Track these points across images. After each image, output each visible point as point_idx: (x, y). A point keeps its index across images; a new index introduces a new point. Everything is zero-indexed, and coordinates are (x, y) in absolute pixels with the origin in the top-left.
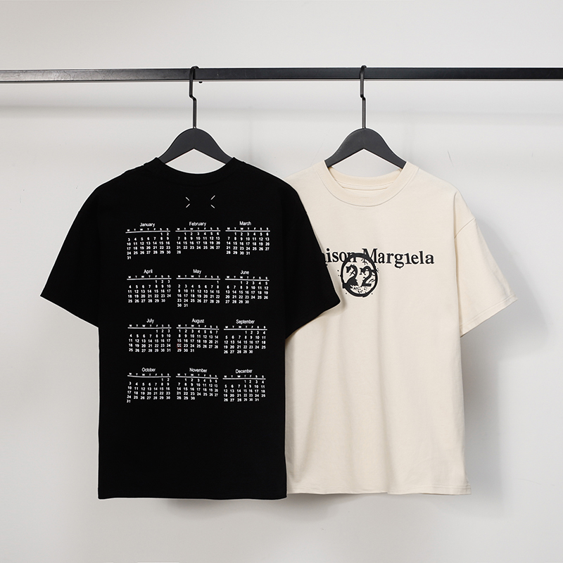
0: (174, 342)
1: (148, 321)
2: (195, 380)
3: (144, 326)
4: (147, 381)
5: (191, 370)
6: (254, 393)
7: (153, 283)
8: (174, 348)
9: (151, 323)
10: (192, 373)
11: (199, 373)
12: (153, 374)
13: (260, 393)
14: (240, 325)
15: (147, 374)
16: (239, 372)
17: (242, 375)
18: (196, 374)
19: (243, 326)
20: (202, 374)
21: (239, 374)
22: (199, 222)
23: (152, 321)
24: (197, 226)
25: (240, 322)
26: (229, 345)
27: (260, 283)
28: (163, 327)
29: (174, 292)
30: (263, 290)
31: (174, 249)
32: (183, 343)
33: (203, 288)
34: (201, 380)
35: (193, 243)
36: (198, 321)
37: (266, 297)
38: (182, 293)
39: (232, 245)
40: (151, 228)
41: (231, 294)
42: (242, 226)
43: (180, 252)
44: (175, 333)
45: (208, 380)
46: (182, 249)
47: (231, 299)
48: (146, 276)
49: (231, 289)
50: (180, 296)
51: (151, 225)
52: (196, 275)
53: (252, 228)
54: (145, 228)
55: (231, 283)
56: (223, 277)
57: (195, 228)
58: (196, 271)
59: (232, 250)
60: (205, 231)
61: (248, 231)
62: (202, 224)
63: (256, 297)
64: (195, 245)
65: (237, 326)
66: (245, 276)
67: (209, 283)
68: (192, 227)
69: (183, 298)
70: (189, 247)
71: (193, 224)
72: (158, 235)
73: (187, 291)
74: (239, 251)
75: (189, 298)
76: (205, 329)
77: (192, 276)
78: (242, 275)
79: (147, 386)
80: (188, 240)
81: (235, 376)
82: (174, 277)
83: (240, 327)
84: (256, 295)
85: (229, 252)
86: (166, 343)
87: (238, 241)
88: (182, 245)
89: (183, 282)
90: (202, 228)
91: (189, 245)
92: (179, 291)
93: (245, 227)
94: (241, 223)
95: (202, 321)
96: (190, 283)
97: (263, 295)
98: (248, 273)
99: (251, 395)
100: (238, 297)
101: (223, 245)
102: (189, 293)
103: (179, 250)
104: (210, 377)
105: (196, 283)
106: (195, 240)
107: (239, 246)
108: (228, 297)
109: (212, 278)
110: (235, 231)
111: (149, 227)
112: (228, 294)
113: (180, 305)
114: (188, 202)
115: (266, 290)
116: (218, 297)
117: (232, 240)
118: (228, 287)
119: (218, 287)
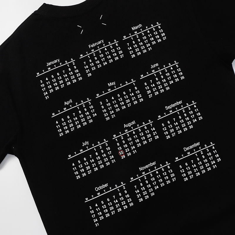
0: (115, 152)
1: (84, 144)
2: (148, 177)
3: (81, 150)
4: (104, 198)
5: (141, 169)
6: (209, 161)
7: (76, 110)
8: (117, 157)
9: (87, 145)
10: (143, 171)
11: (149, 168)
12: (107, 189)
13: (215, 159)
14: (170, 110)
15: (101, 191)
16: (187, 149)
17: (191, 151)
18: (146, 171)
19: (173, 109)
20: (152, 168)
21: (188, 151)
22: (97, 42)
23: (87, 143)
24: (97, 46)
25: (169, 107)
26: (168, 130)
27: (172, 68)
28: (99, 144)
29: (98, 110)
30: (177, 73)
31: (84, 74)
32: (124, 149)
33: (122, 96)
34: (154, 174)
35: (98, 62)
36: (129, 125)
37: (183, 78)
38: (106, 107)
39: (134, 49)
40: (57, 64)
41: (151, 89)
42: (135, 30)
43: (90, 74)
44: (113, 144)
45: (160, 171)
46: (91, 71)
47: (153, 92)
48: (68, 107)
49: (149, 84)
50: (105, 110)
51: (56, 61)
52: (112, 87)
53: (144, 28)
54: (52, 66)
55: (147, 80)
56: (137, 78)
57: (95, 48)
58: (110, 85)
59: (135, 53)
60: (105, 47)
61: (142, 32)
62: (100, 42)
63: (174, 81)
64: (101, 63)
65: (168, 112)
66: (156, 69)
67: (126, 89)
68: (92, 48)
69: (108, 111)
70: (97, 67)
71: (92, 46)
72: (66, 68)
73: (109, 104)
74: (141, 51)
75: (114, 109)
76: (139, 128)
77: (110, 90)
78: (153, 69)
79: (106, 203)
80: (94, 61)
81: (186, 154)
82: (93, 97)
83: (171, 111)
84: (173, 79)
85: (134, 56)
86: (108, 156)
87: (137, 43)
88: (90, 68)
89: (103, 99)
90: (101, 45)
91: (96, 65)
92: (103, 107)
93: (138, 30)
94: (133, 28)
95: (133, 123)
96: (109, 96)
97: (179, 77)
98: (157, 65)
99: (207, 165)
100: (157, 88)
101: (126, 52)
102: (112, 105)
103: (89, 73)
104: (162, 167)
105: (114, 94)
106: (99, 59)
107: (139, 47)
108: (149, 92)
109: (127, 84)
110: (131, 36)
111: (55, 64)
112: (148, 90)
113: (108, 119)
114: (81, 29)
115: (180, 72)
116: (140, 96)
117: (131, 45)
118: (146, 84)
119: (136, 88)
